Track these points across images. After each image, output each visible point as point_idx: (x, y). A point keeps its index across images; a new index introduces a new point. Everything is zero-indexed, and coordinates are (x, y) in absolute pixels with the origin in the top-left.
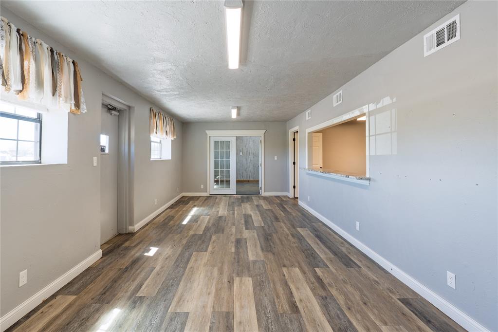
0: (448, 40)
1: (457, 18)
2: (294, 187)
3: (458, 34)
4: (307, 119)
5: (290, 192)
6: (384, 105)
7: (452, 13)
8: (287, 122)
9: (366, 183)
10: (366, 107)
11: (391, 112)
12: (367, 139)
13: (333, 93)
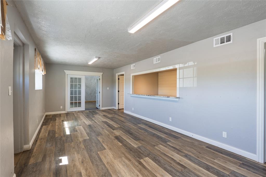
0: (226, 42)
1: (231, 34)
2: (119, 104)
3: (231, 40)
4: (132, 68)
5: (116, 106)
6: (189, 65)
7: (229, 32)
8: (114, 70)
9: (177, 99)
10: (178, 66)
11: (193, 69)
12: (178, 80)
13: (154, 57)
